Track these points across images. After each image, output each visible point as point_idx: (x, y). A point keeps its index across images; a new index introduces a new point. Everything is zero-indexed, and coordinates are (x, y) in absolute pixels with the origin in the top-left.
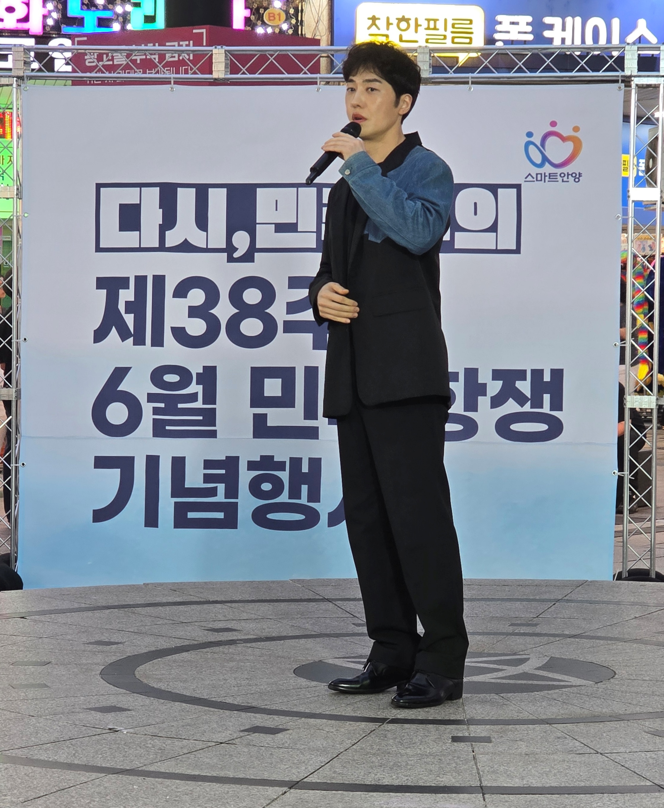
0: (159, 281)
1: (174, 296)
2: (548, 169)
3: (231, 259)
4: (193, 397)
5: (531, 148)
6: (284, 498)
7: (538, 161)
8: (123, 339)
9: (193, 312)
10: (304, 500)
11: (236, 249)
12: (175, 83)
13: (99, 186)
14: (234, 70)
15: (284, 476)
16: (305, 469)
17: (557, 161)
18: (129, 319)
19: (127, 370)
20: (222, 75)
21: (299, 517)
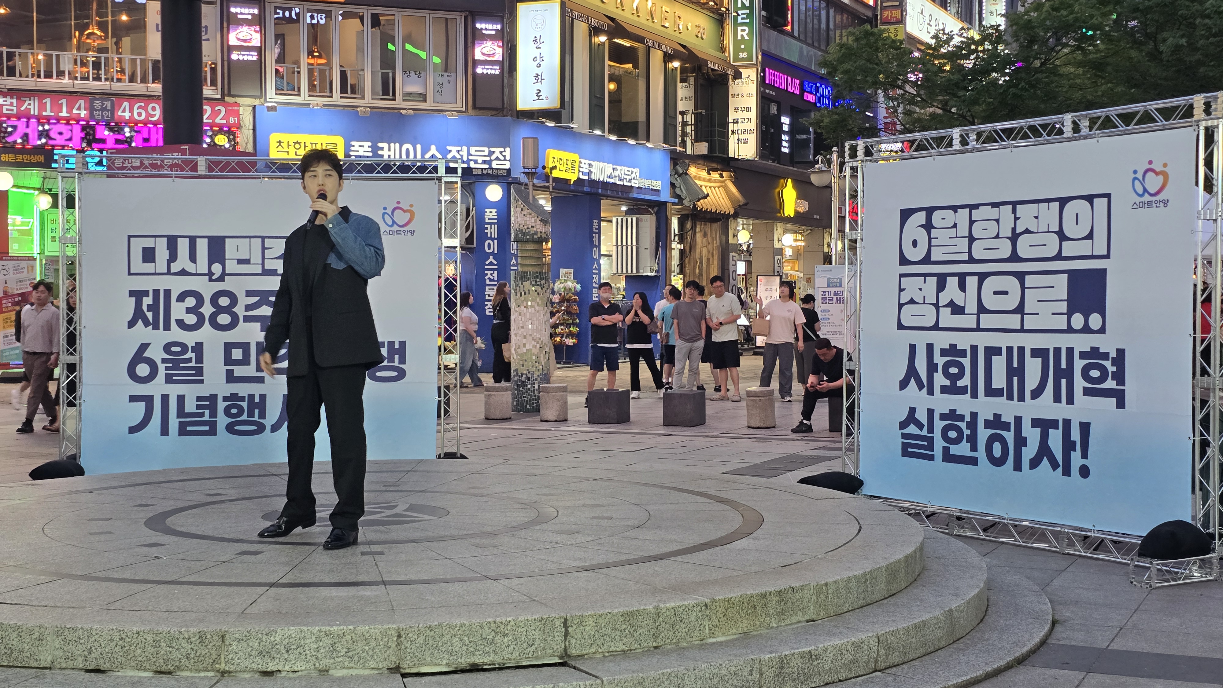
0: (168, 292)
1: (177, 301)
2: (396, 228)
3: (211, 280)
4: (189, 360)
5: (386, 216)
6: (244, 417)
7: (390, 223)
8: (146, 326)
9: (189, 310)
10: (256, 418)
11: (214, 274)
12: (175, 177)
13: (130, 237)
14: (210, 169)
15: (245, 404)
16: (257, 400)
17: (400, 224)
18: (150, 315)
19: (149, 344)
20: (204, 173)
21: (254, 428)
